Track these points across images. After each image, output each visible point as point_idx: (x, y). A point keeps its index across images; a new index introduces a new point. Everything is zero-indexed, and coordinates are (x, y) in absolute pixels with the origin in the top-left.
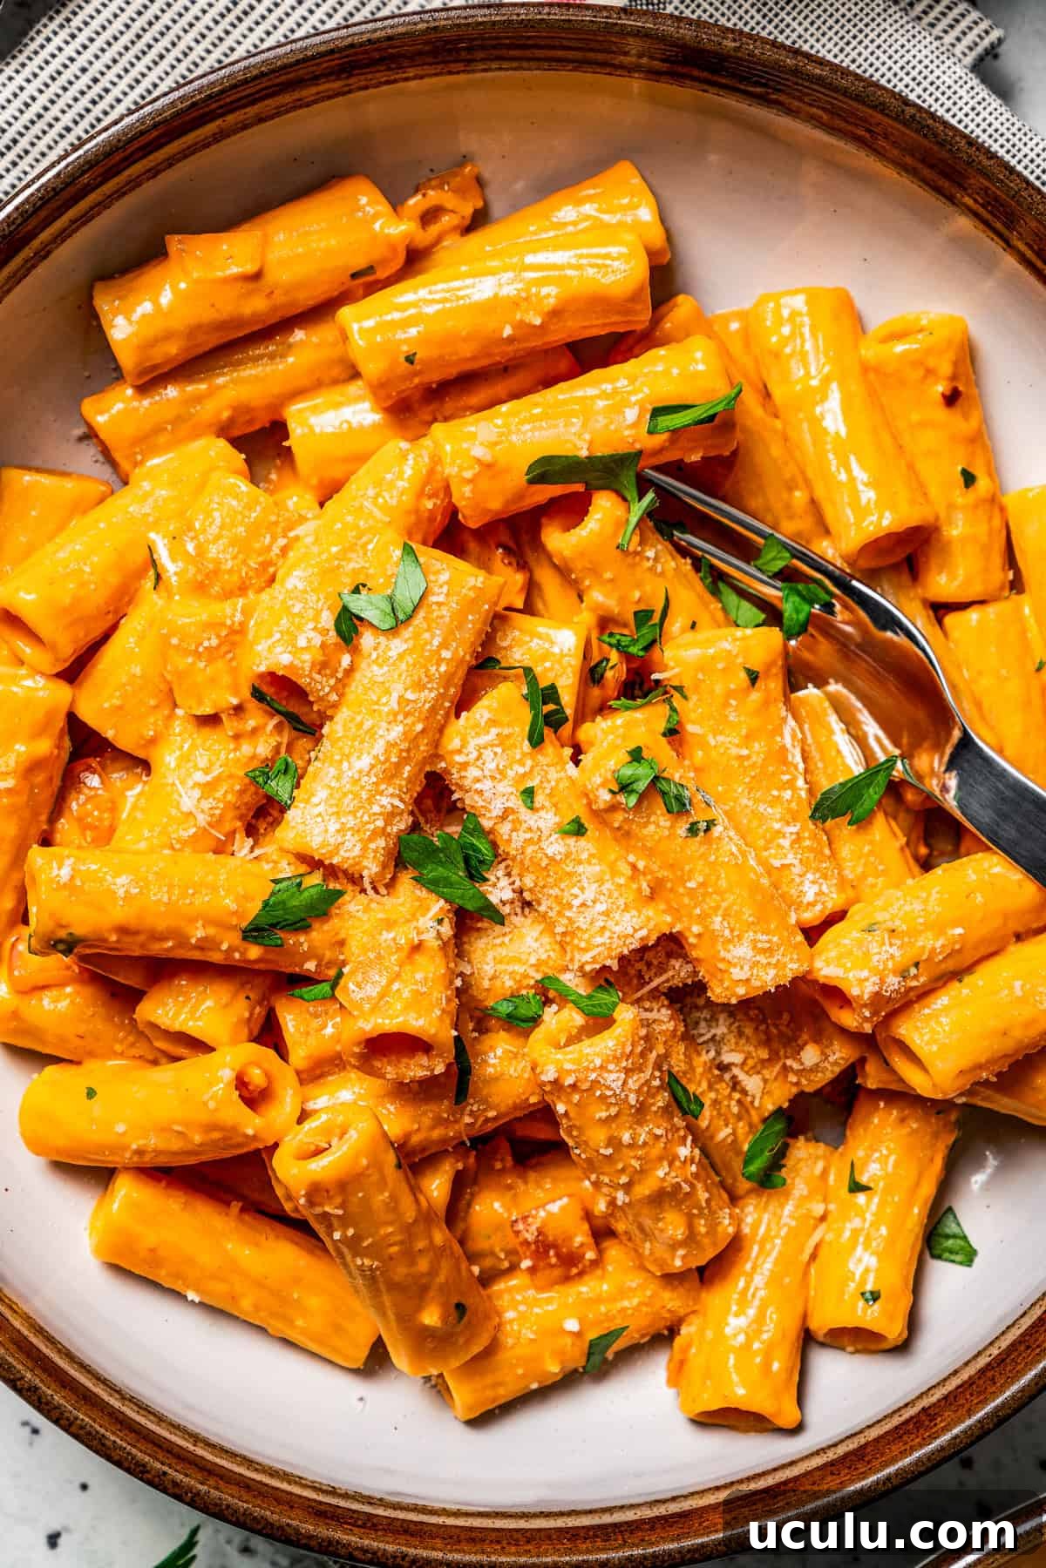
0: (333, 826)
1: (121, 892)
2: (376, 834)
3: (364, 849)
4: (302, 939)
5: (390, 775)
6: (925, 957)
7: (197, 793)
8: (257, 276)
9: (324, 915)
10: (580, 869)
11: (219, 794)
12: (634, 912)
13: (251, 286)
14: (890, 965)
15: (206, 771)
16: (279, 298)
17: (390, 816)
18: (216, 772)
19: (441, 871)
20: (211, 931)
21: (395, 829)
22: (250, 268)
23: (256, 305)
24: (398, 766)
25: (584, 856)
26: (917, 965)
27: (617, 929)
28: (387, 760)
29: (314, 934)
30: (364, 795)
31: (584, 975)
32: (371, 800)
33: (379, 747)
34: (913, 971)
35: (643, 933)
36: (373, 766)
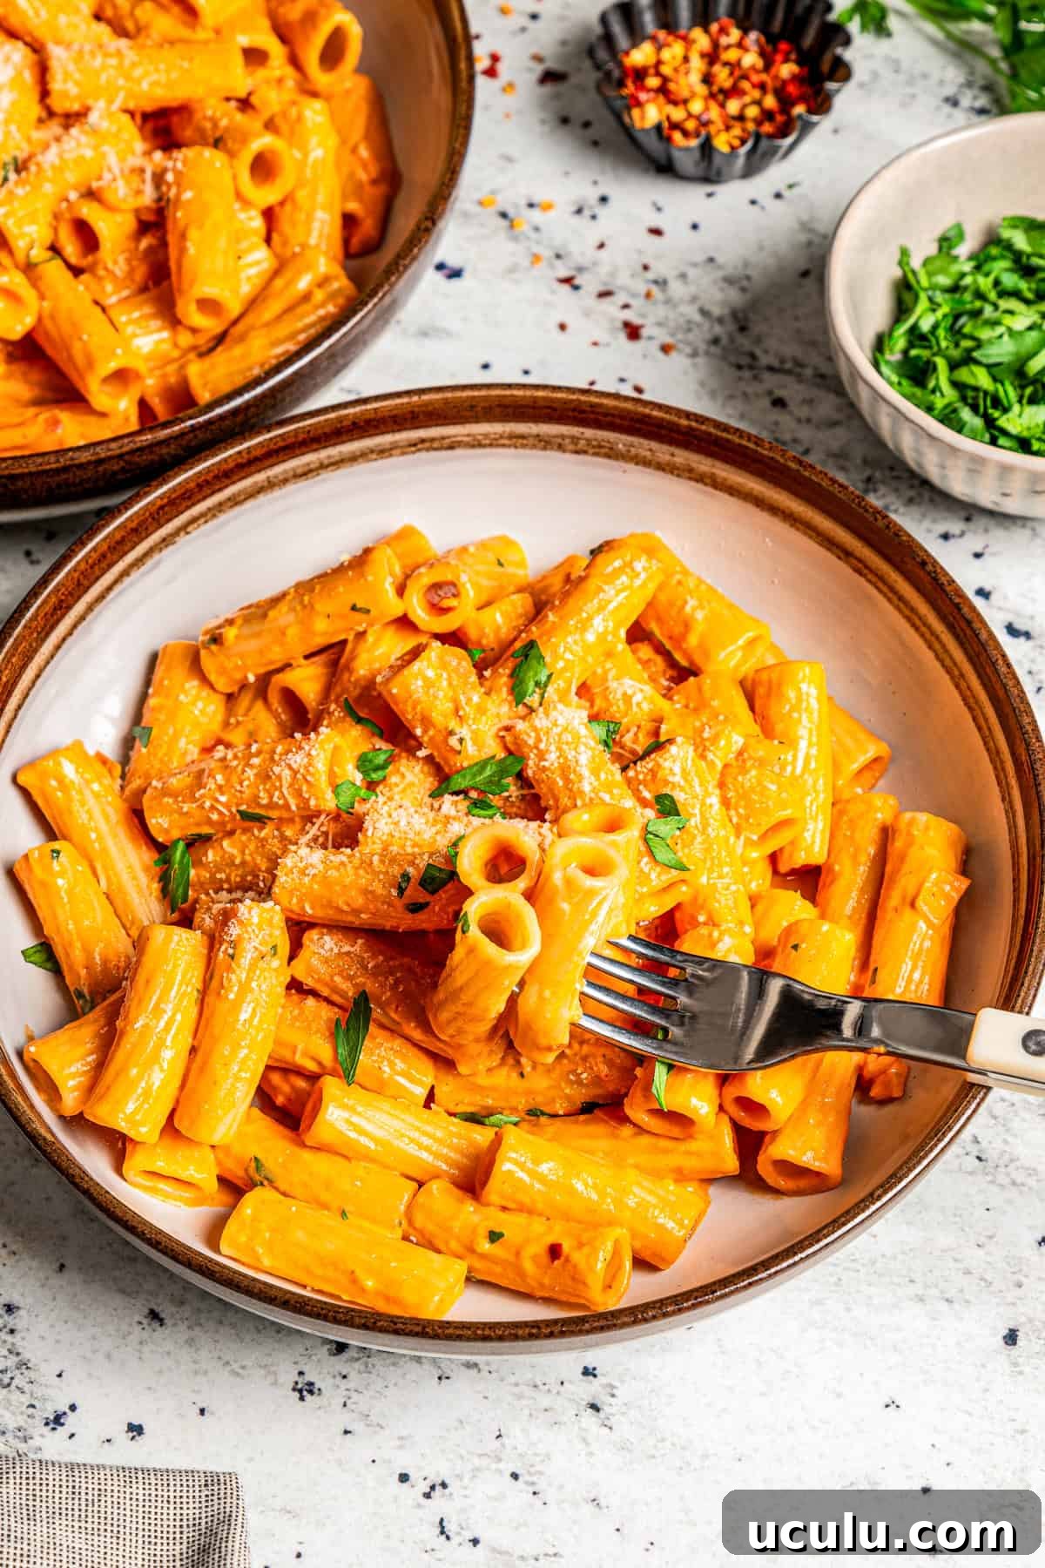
0: (561, 721)
1: (606, 588)
2: (539, 740)
3: (535, 729)
4: (507, 671)
5: (565, 770)
6: (233, 965)
7: (630, 692)
8: (913, 905)
9: (512, 691)
10: (434, 830)
11: (621, 703)
12: (384, 838)
13: (908, 900)
14: (246, 936)
15: (638, 705)
16: (890, 915)
17: (541, 756)
18: (635, 708)
19: (488, 772)
20: (548, 626)
21: (532, 756)
22: (920, 903)
23: (893, 899)
24: (567, 780)
25: (438, 838)
26: (232, 957)
27: (384, 821)
28: (575, 771)
29: (505, 679)
30: (565, 747)
31: (365, 814)
32: (559, 749)
33: (586, 772)
34: (231, 951)
35: (369, 833)
36: (577, 762)
